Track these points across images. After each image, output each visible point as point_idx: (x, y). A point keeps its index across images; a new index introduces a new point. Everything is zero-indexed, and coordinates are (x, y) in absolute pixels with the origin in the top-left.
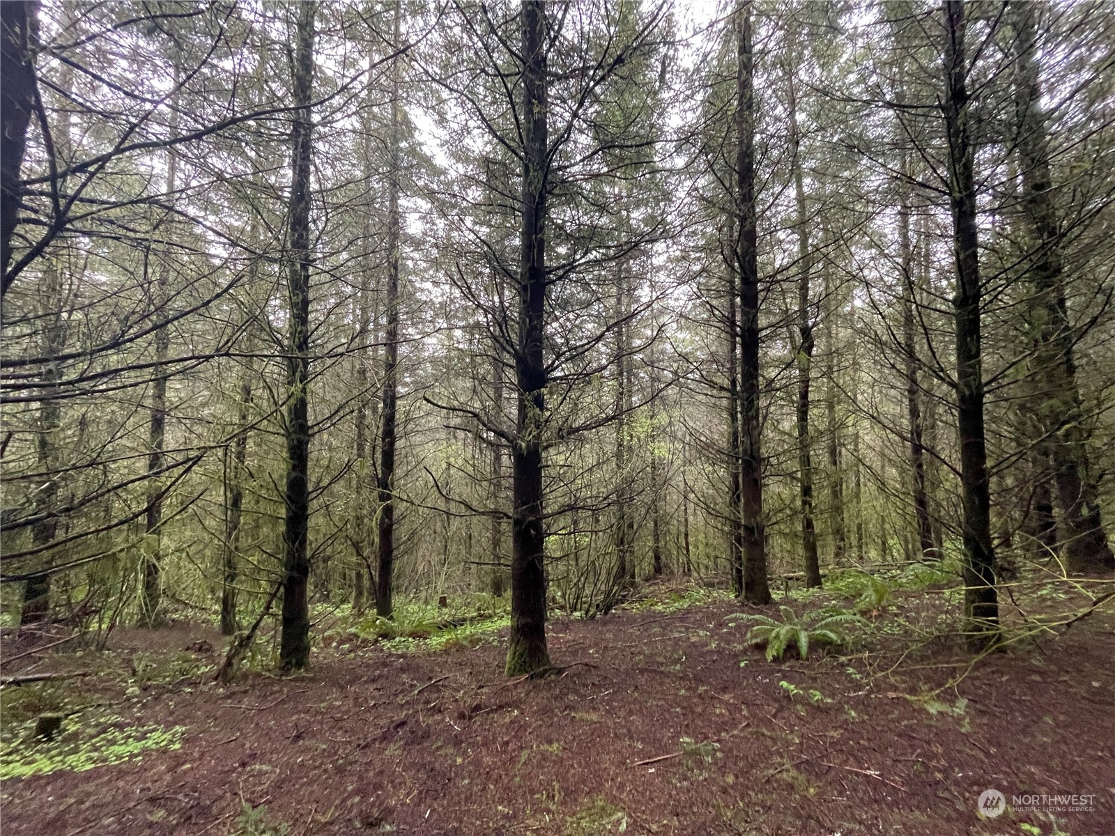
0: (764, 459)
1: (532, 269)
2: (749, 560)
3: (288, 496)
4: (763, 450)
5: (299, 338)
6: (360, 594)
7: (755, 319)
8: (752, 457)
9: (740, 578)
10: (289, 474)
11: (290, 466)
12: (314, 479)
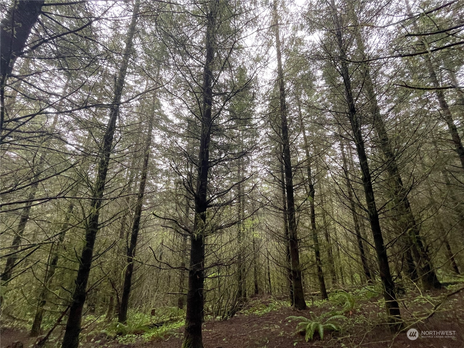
0: (299, 240)
1: (203, 161)
2: (295, 287)
3: (81, 259)
4: (298, 236)
5: (100, 186)
6: (111, 309)
7: (291, 182)
8: (294, 239)
9: (292, 296)
10: (84, 248)
11: (85, 244)
12: (96, 250)
